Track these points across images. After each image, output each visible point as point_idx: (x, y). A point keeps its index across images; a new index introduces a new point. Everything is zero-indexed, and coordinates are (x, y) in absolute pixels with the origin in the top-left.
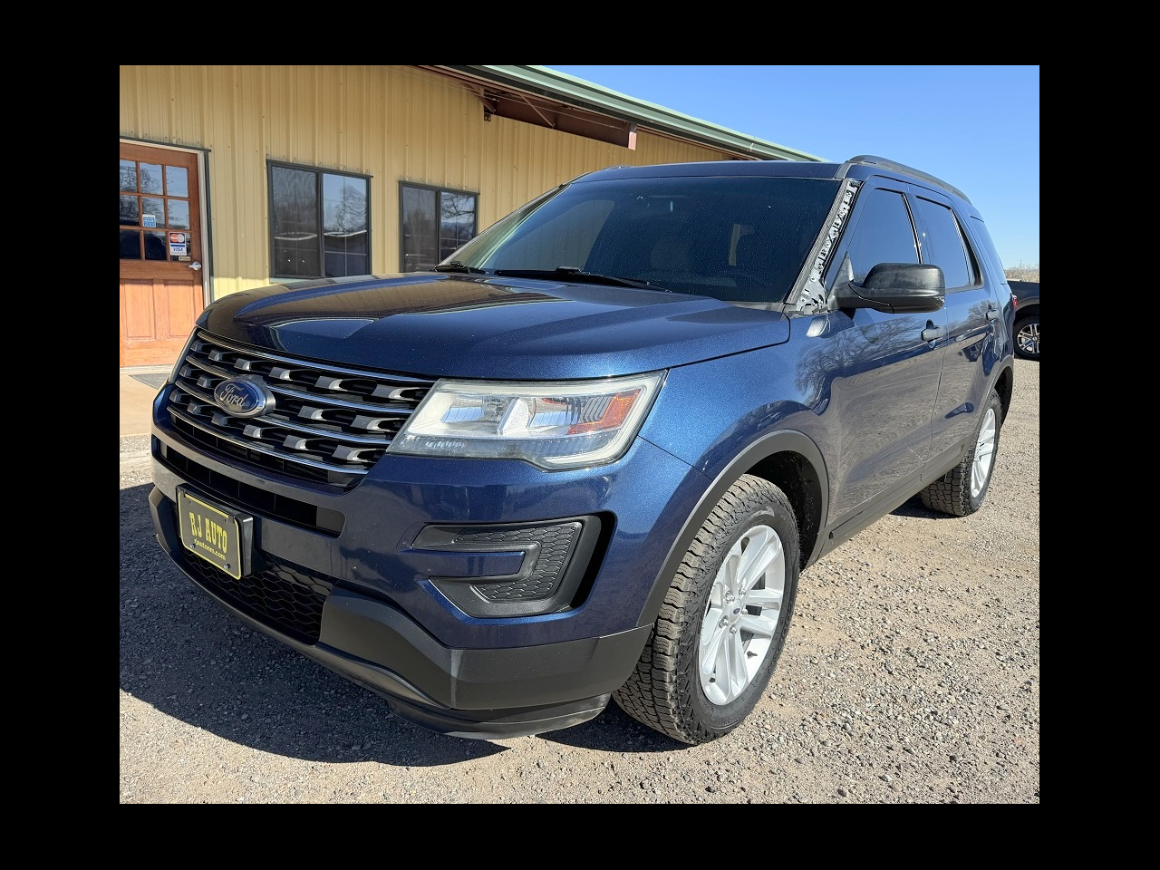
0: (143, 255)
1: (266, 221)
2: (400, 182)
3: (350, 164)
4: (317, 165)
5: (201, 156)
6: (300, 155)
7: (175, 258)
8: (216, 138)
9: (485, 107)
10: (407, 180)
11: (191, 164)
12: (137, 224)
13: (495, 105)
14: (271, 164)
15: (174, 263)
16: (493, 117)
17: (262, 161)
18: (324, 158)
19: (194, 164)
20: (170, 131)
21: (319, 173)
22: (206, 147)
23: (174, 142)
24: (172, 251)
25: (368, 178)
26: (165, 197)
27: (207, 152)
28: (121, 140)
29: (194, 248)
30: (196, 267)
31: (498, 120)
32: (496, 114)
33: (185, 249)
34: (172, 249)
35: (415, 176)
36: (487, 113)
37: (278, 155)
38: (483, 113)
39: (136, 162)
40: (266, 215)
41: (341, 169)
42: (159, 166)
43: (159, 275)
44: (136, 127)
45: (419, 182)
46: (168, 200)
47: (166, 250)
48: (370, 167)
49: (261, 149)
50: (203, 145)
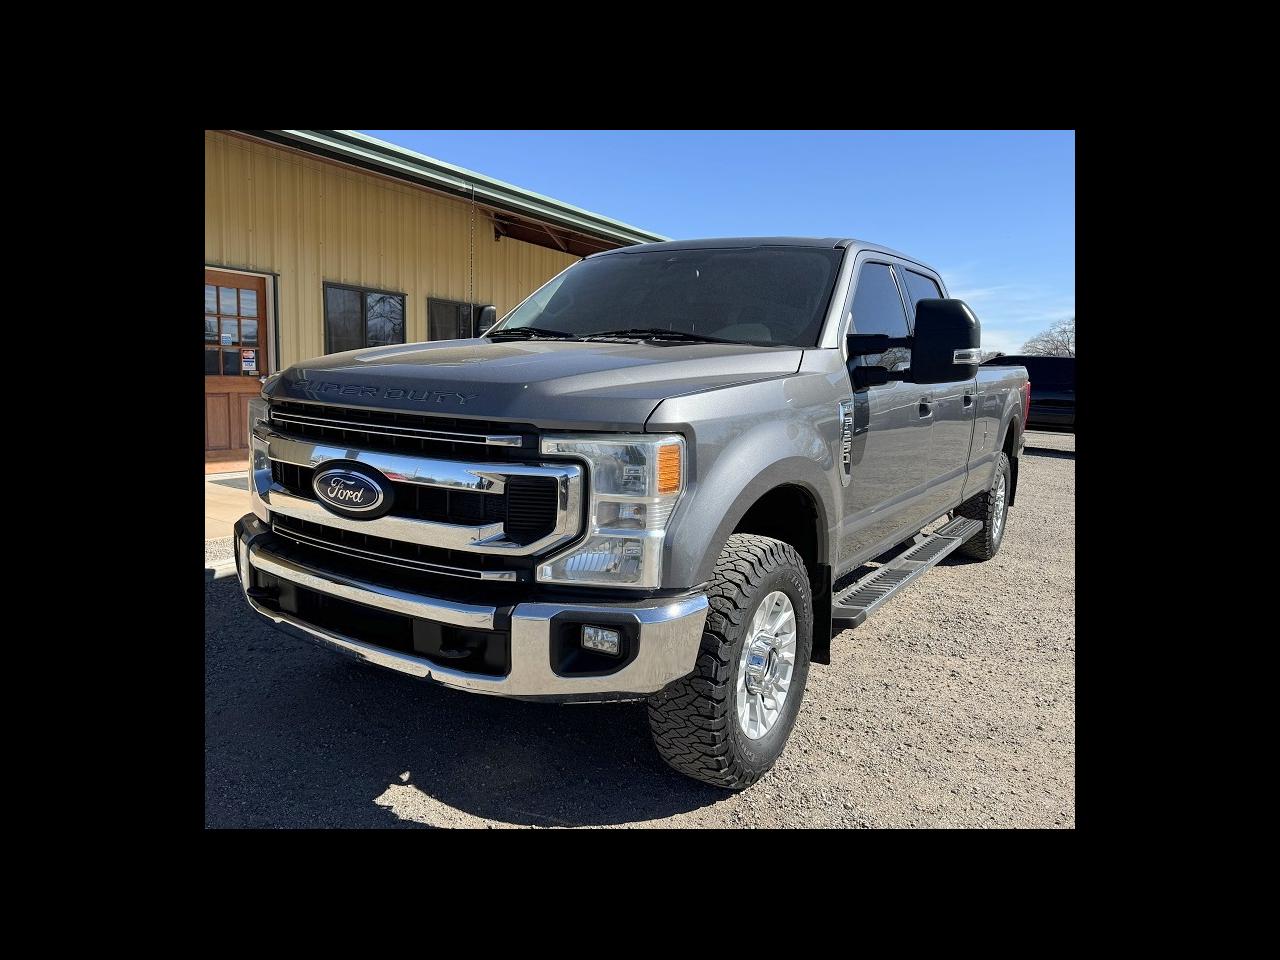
0: (222, 372)
1: (323, 337)
2: (428, 299)
3: (388, 284)
4: (363, 285)
5: (269, 280)
6: (349, 277)
7: (247, 373)
8: (283, 267)
9: (495, 229)
10: (435, 296)
11: (260, 287)
12: (218, 343)
13: (504, 227)
14: (327, 285)
15: (247, 377)
16: (502, 237)
17: (319, 284)
18: (368, 280)
19: (263, 288)
20: (248, 258)
21: (362, 293)
22: (276, 271)
23: (251, 268)
24: (245, 367)
25: (402, 297)
26: (239, 317)
27: (275, 277)
28: (206, 268)
29: (262, 364)
30: (264, 380)
31: (505, 241)
32: (507, 235)
33: (254, 364)
34: (244, 364)
35: (440, 293)
36: (498, 235)
37: (332, 277)
38: (494, 235)
39: (217, 288)
40: (323, 332)
41: (382, 288)
42: (235, 290)
43: (234, 389)
44: (221, 256)
45: (444, 298)
46: (243, 321)
47: (239, 365)
48: (405, 286)
49: (318, 273)
50: (272, 270)
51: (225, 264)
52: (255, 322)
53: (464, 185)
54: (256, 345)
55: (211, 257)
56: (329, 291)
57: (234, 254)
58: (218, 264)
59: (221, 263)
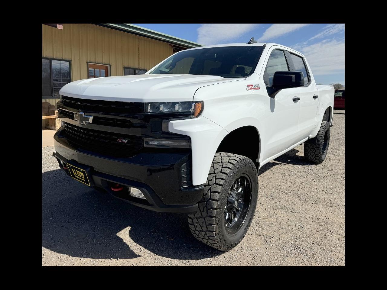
3: (142, 67)
4: (134, 68)
5: (109, 66)
6: (131, 66)
8: (112, 63)
9: (174, 50)
13: (176, 49)
14: (125, 68)
17: (122, 68)
18: (137, 66)
19: (107, 68)
20: (103, 61)
21: (135, 70)
22: (110, 64)
23: (103, 63)
25: (146, 70)
27: (110, 66)
37: (126, 65)
38: (173, 52)
39: (94, 69)
41: (140, 68)
42: (99, 70)
44: (95, 60)
49: (122, 65)
50: (109, 64)
51: (96, 62)
53: (163, 38)
55: (93, 60)
56: (126, 69)
57: (99, 60)
58: (94, 62)
59: (95, 62)
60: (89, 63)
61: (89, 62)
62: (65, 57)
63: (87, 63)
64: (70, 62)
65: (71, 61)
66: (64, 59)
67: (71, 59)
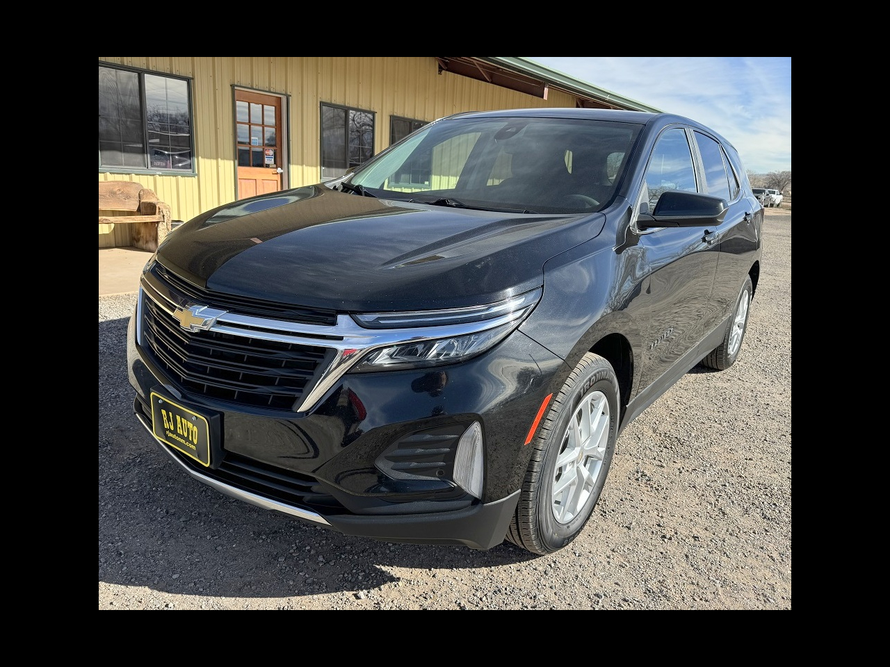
0: (252, 164)
1: (319, 142)
2: (391, 116)
3: (364, 106)
4: (346, 105)
5: (284, 99)
6: (338, 100)
7: (268, 166)
8: (293, 90)
9: (439, 65)
10: (395, 114)
11: (277, 104)
12: (250, 143)
13: (446, 64)
14: (322, 104)
15: (267, 169)
16: (443, 71)
17: (317, 105)
18: (350, 103)
19: (279, 104)
20: (270, 83)
21: (346, 110)
22: (289, 93)
23: (270, 90)
24: (267, 161)
25: (373, 114)
26: (263, 125)
27: (288, 97)
29: (278, 159)
30: (279, 170)
31: (446, 74)
32: (447, 70)
33: (273, 159)
34: (266, 159)
35: (399, 113)
36: (440, 72)
37: (326, 98)
38: (438, 69)
39: (249, 104)
40: (319, 138)
41: (359, 108)
42: (261, 105)
43: (259, 177)
44: (252, 80)
45: (402, 116)
46: (265, 128)
47: (263, 160)
48: (376, 108)
49: (317, 96)
50: (286, 92)
51: (254, 87)
52: (274, 130)
54: (275, 145)
55: (245, 81)
56: (324, 108)
57: (261, 81)
58: (250, 86)
59: (252, 86)
60: (236, 88)
61: (237, 86)
62: (177, 69)
63: (233, 86)
64: (189, 81)
65: (193, 79)
66: (174, 73)
67: (193, 75)
